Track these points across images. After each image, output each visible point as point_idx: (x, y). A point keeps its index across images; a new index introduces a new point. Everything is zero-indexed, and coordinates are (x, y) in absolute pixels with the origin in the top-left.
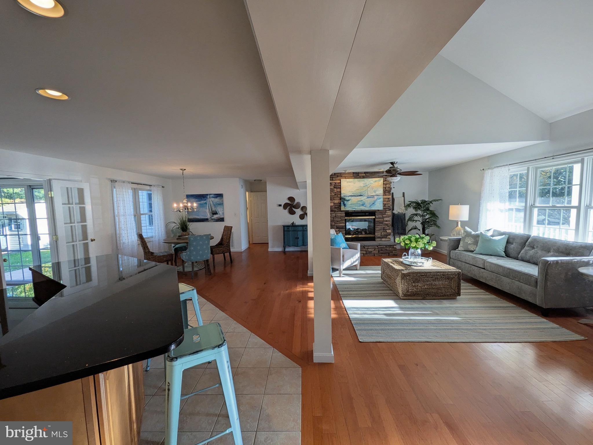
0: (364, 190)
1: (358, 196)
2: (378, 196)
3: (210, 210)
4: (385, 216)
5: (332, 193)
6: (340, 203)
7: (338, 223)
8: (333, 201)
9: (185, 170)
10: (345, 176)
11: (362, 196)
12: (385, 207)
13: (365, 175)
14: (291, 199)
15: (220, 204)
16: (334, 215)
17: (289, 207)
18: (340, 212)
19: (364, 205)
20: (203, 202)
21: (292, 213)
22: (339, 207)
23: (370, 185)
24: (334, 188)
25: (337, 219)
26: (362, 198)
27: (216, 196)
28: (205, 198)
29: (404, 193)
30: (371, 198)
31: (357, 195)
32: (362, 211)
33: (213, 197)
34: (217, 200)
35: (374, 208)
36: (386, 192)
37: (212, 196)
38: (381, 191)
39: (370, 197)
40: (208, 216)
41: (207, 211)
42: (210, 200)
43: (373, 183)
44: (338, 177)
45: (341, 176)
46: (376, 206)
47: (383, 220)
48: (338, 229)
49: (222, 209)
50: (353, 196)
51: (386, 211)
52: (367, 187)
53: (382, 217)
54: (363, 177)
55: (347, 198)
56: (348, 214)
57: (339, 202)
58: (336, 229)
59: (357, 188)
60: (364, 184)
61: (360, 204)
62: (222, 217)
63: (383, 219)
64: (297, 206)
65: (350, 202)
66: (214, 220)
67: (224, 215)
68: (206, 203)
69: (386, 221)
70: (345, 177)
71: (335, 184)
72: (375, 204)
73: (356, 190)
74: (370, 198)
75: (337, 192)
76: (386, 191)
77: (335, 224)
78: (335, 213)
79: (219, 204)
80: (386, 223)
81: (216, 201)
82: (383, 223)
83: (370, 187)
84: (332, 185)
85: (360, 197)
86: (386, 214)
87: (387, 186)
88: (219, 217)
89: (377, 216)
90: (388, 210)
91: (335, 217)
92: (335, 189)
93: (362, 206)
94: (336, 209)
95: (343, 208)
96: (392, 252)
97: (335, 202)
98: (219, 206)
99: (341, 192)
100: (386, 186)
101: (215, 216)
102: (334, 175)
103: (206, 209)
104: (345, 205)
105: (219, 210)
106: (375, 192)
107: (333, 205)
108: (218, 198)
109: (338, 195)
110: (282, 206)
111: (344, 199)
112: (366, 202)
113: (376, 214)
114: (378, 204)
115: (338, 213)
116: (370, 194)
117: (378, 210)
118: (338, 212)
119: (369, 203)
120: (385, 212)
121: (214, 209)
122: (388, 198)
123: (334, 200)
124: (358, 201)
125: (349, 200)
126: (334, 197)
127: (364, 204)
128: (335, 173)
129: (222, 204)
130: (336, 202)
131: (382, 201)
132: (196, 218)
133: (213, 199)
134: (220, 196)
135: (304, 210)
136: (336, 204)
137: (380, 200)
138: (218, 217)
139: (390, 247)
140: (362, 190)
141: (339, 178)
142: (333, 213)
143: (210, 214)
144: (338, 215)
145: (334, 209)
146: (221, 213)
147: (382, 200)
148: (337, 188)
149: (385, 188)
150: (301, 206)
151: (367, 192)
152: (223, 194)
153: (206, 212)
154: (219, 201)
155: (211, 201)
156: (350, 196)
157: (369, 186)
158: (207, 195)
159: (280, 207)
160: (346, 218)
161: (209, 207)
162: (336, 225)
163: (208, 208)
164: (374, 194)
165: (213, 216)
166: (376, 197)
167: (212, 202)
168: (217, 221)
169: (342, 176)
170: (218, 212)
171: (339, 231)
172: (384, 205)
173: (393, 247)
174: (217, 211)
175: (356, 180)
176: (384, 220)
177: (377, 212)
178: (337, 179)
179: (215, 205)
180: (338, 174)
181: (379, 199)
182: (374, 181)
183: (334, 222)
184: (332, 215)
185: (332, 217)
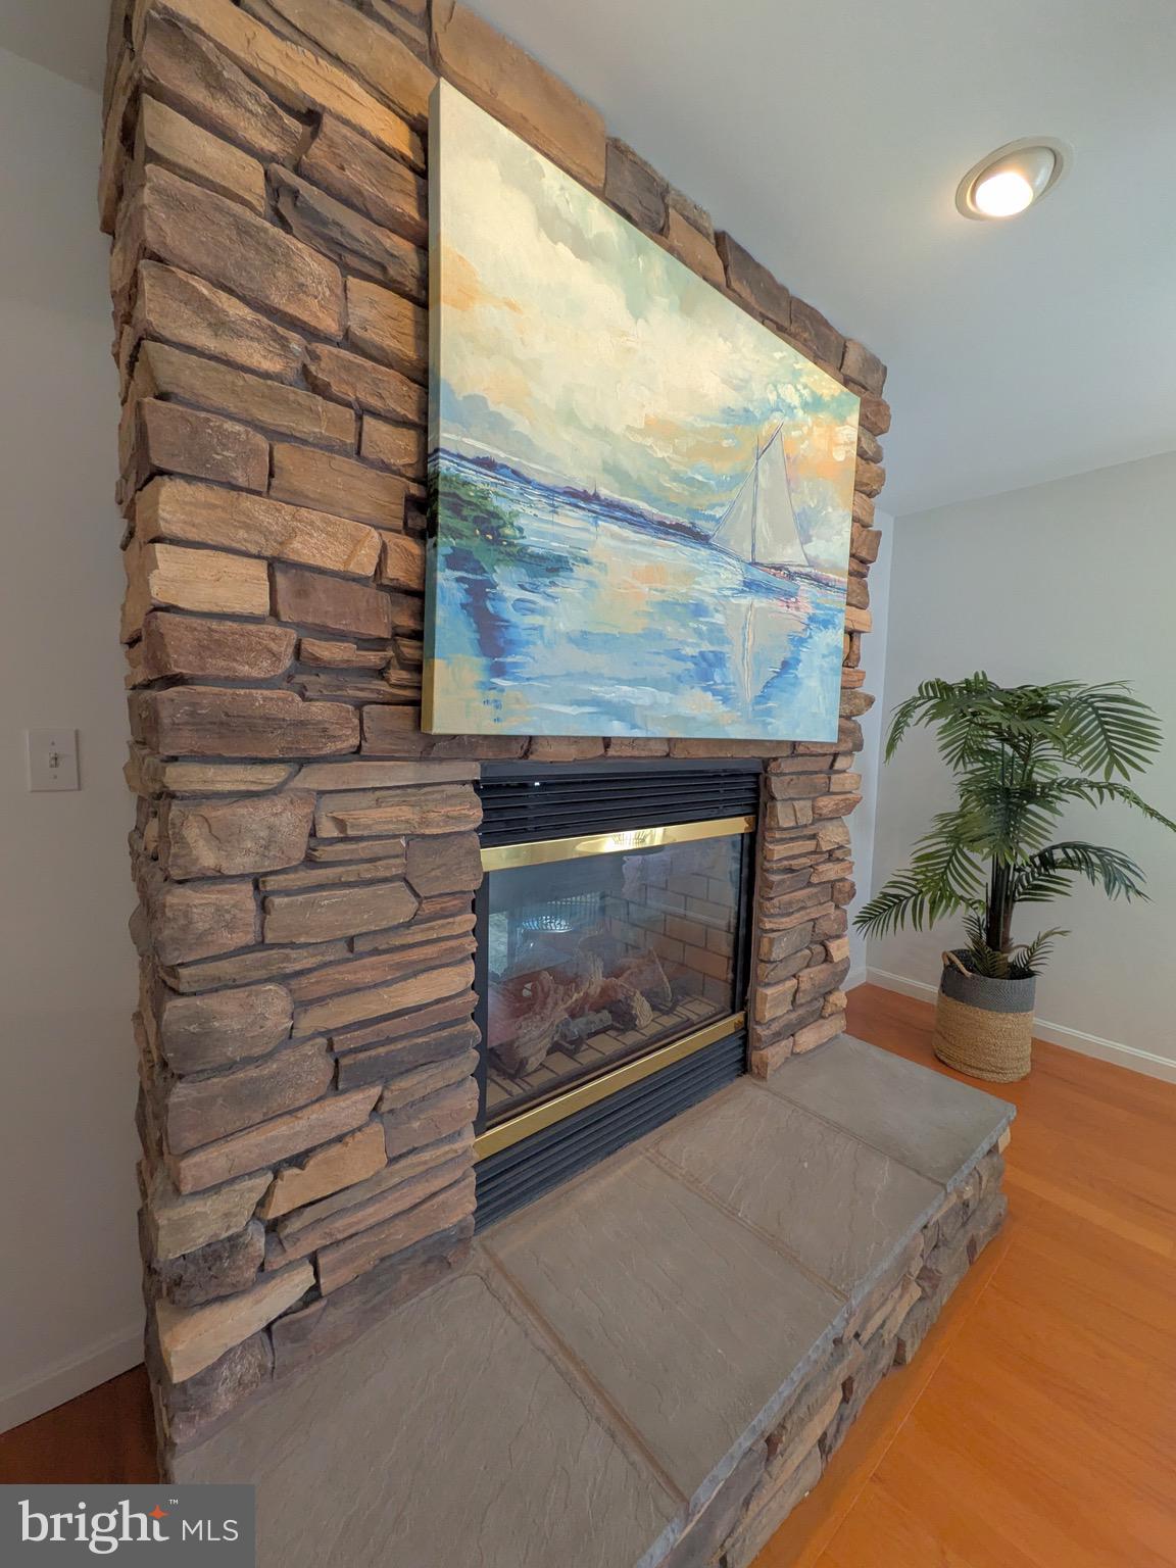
16: (289, 818)
18: (406, 773)
22: (380, 673)
31: (653, 511)
32: (678, 754)
47: (810, 845)
48: (358, 1084)
53: (814, 820)
56: (524, 785)
57: (395, 571)
58: (335, 1086)
69: (834, 856)
77: (302, 1005)
78: (315, 778)
82: (814, 878)
83: (776, 445)
86: (836, 783)
91: (310, 861)
94: (319, 710)
100: (863, 504)
107: (260, 603)
109: (362, 412)
113: (777, 785)
115: (373, 775)
116: (766, 543)
120: (830, 764)
126: (275, 435)
136: (323, 606)
142: (272, 776)
144: (367, 817)
145: (282, 703)
151: (747, 507)
160: (496, 858)
164: (794, 554)
176: (818, 851)
177: (787, 766)
183: (283, 979)
184: (221, 838)
185: (242, 863)
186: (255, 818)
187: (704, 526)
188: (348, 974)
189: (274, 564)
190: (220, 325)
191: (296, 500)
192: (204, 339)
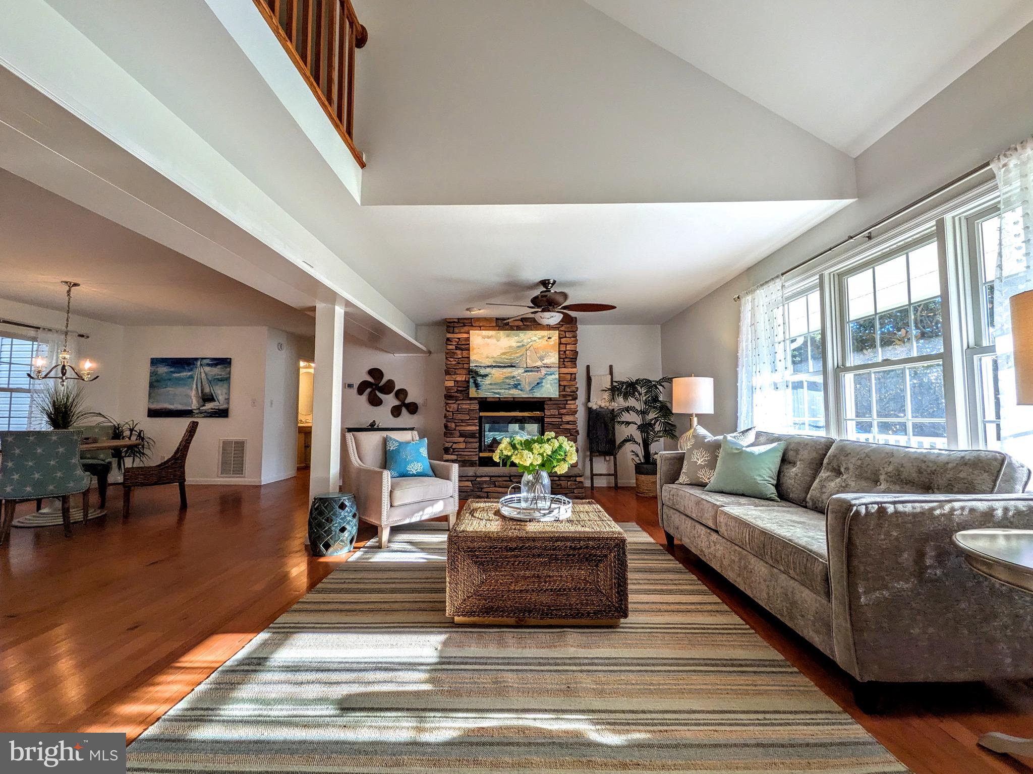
0: (518, 355)
1: (505, 367)
2: (547, 367)
3: (200, 391)
4: (564, 411)
5: (452, 360)
6: (468, 382)
7: (464, 424)
8: (453, 376)
9: (75, 285)
10: (481, 325)
11: (514, 367)
12: (564, 393)
13: (521, 323)
14: (376, 373)
15: (221, 381)
16: (456, 406)
17: (369, 390)
18: (468, 402)
19: (519, 387)
20: (185, 374)
21: (375, 402)
22: (465, 390)
23: (531, 343)
24: (456, 350)
25: (459, 416)
26: (516, 372)
27: (215, 362)
28: (192, 366)
29: (611, 367)
30: (534, 371)
31: (503, 365)
32: (516, 400)
33: (208, 365)
34: (216, 371)
35: (538, 394)
36: (566, 360)
37: (205, 361)
38: (553, 358)
39: (532, 369)
40: (194, 404)
41: (193, 393)
42: (202, 370)
43: (538, 340)
44: (465, 326)
45: (472, 326)
46: (544, 389)
47: (560, 420)
48: (462, 437)
49: (225, 391)
50: (495, 367)
51: (567, 400)
52: (524, 349)
53: (559, 414)
54: (519, 328)
55: (482, 371)
56: (486, 404)
57: (467, 380)
58: (459, 437)
59: (504, 351)
60: (518, 342)
61: (509, 385)
62: (224, 406)
63: (561, 418)
64: (388, 387)
65: (487, 381)
66: (205, 414)
67: (228, 403)
68: (191, 377)
69: (568, 423)
70: (480, 327)
71: (457, 340)
72: (543, 384)
73: (501, 354)
74: (531, 371)
75: (463, 358)
76: (566, 358)
77: (456, 426)
78: (458, 402)
79: (219, 380)
80: (568, 427)
81: (213, 373)
82: (561, 427)
83: (532, 347)
84: (451, 343)
85: (510, 369)
86: (567, 406)
87: (568, 349)
88: (217, 408)
89: (547, 413)
90: (571, 398)
91: (458, 411)
92: (459, 352)
93: (514, 390)
94: (458, 395)
95: (473, 393)
96: (574, 493)
97: (457, 379)
98: (220, 383)
99: (469, 358)
100: (566, 347)
101: (209, 406)
102: (456, 322)
103: (191, 389)
104: (477, 386)
105: (219, 392)
106: (542, 359)
107: (453, 385)
108: (219, 367)
109: (463, 364)
110: (356, 386)
111: (477, 373)
112: (524, 380)
113: (546, 406)
114: (549, 386)
115: (464, 402)
116: (530, 364)
117: (550, 399)
118: (463, 400)
119: (529, 383)
120: (565, 402)
121: (207, 390)
122: (571, 374)
123: (455, 374)
124: (506, 378)
125: (486, 376)
126: (455, 369)
127: (519, 384)
128: (458, 319)
129: (226, 380)
130: (459, 378)
131: (556, 379)
132: (166, 409)
133: (207, 369)
134: (225, 362)
135: (402, 396)
136: (459, 384)
137: (553, 376)
138: (213, 407)
139: (568, 481)
140: (513, 355)
141: (466, 329)
142: (454, 401)
143: (198, 402)
144: (464, 406)
145: (454, 394)
146: (221, 398)
147: (557, 376)
148: (462, 350)
149: (565, 352)
150: (396, 389)
151: (524, 359)
152: (231, 359)
153: (189, 397)
154: (220, 373)
155: (203, 372)
156: (488, 366)
157: (528, 346)
158: (196, 359)
159: (351, 390)
160: (482, 414)
161: (197, 385)
162: (457, 428)
163: (194, 386)
164: (539, 364)
165: (204, 406)
166: (544, 371)
167: (206, 374)
168: (211, 416)
169: (474, 325)
170: (215, 397)
171: (464, 442)
172: (563, 387)
173: (575, 481)
174: (214, 395)
175: (502, 332)
176: (562, 421)
177: (548, 402)
178: (462, 331)
179: (210, 382)
180: (466, 321)
181: (551, 374)
182: (540, 337)
183: (455, 422)
184: (450, 407)
185: (451, 410)
186: (452, 405)
187: (513, 365)
188: (462, 424)
189: (455, 381)
190: (451, 361)
191: (457, 374)
192: (449, 363)
